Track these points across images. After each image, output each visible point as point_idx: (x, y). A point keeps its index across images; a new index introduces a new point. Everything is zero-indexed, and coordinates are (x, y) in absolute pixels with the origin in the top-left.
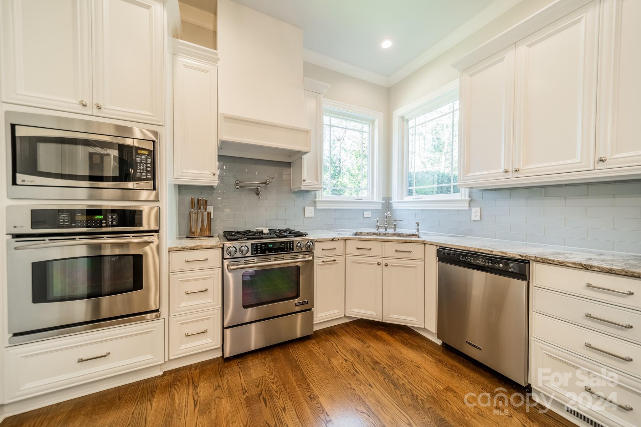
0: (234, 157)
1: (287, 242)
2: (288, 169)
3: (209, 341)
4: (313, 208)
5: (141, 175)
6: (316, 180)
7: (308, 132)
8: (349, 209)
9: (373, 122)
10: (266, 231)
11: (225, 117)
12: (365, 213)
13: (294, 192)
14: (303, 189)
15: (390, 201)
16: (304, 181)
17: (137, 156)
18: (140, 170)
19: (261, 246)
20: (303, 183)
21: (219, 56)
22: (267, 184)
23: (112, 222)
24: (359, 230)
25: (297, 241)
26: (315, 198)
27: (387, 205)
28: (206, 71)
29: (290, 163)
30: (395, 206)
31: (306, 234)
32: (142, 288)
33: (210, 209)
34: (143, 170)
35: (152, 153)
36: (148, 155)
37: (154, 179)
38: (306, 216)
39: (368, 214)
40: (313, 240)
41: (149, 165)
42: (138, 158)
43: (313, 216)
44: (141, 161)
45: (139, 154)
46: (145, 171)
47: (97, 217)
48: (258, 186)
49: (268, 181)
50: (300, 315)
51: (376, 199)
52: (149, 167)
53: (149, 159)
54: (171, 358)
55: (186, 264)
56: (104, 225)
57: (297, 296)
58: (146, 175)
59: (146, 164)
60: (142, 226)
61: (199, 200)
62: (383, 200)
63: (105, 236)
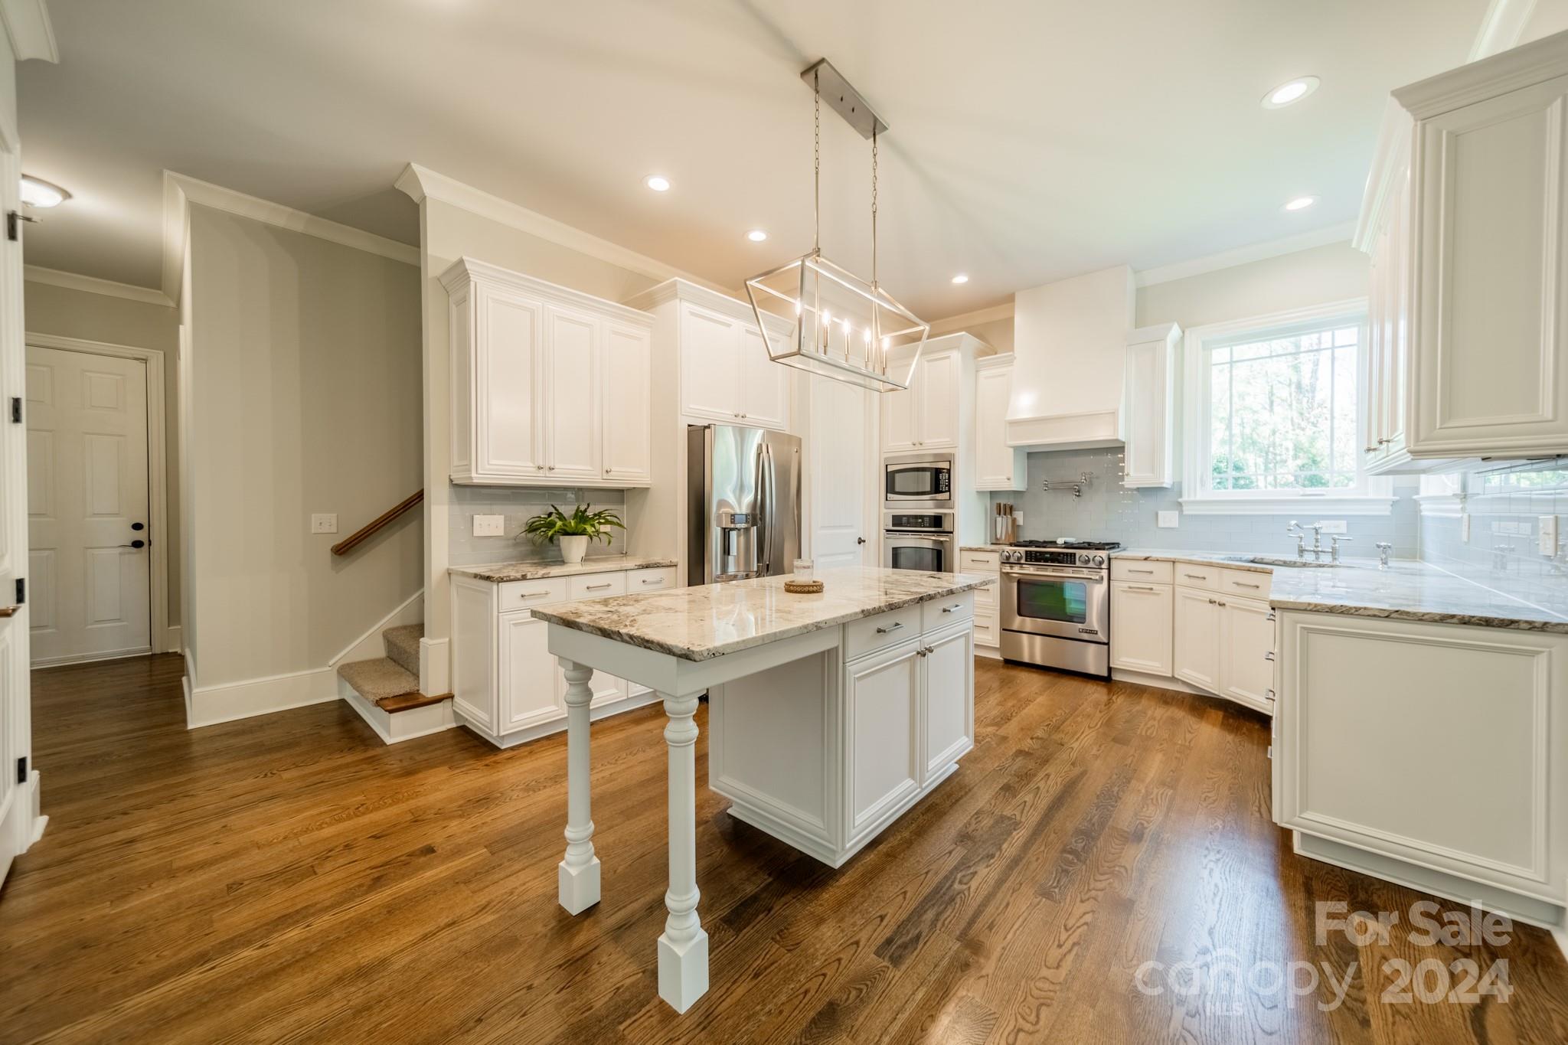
1: (1068, 553)
3: (990, 638)
4: (1176, 512)
8: (1269, 515)
10: (1060, 541)
14: (1127, 487)
16: (1128, 475)
19: (1035, 554)
20: (1126, 478)
21: (1015, 355)
24: (1259, 556)
26: (1180, 495)
34: (943, 485)
35: (949, 471)
37: (949, 491)
38: (1160, 526)
43: (1176, 526)
45: (942, 473)
48: (1075, 485)
49: (1083, 478)
50: (1089, 646)
52: (949, 481)
55: (972, 563)
56: (923, 526)
60: (941, 527)
61: (1005, 505)
62: (1394, 495)
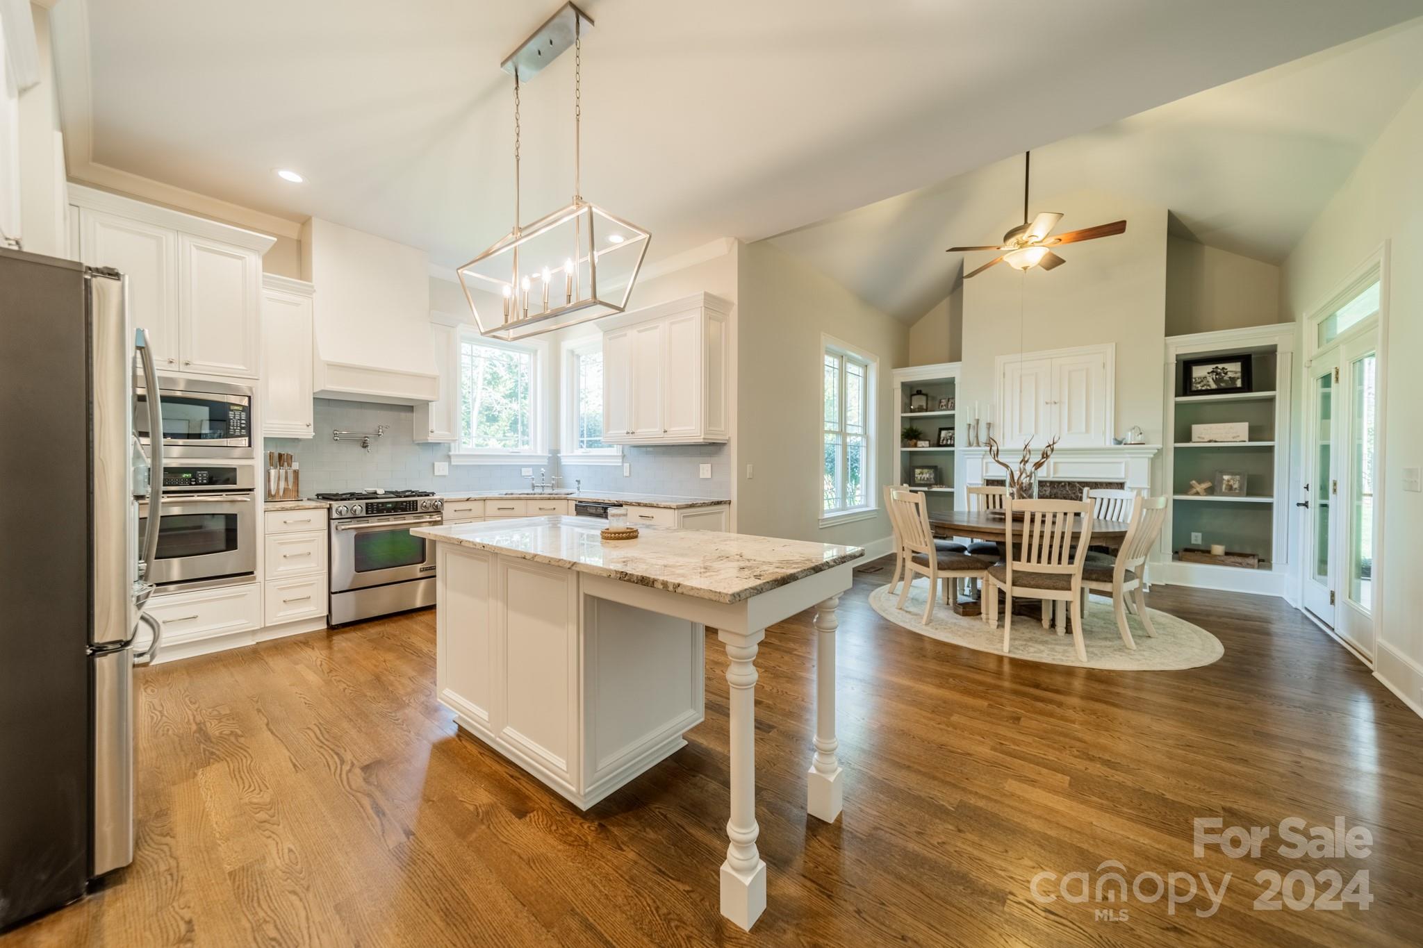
0: (329, 400)
1: (410, 501)
2: (409, 414)
3: (313, 608)
4: (447, 464)
5: (235, 432)
6: (449, 430)
7: (435, 378)
9: (535, 352)
10: (381, 491)
11: (328, 365)
12: (523, 469)
13: (418, 444)
14: (430, 441)
15: (559, 455)
16: (432, 432)
17: (230, 412)
18: (233, 426)
19: (377, 506)
20: (430, 434)
21: (314, 289)
22: (379, 435)
23: (202, 480)
25: (421, 500)
26: (450, 451)
27: (555, 459)
28: (297, 305)
29: (412, 407)
30: (564, 461)
31: (433, 494)
32: (236, 549)
33: (295, 466)
34: (237, 426)
35: (248, 410)
36: (242, 411)
37: (249, 435)
38: (436, 474)
39: (527, 472)
40: (443, 499)
41: (243, 422)
42: (231, 415)
43: (447, 474)
44: (234, 417)
45: (232, 410)
46: (239, 428)
47: (184, 475)
48: (365, 437)
49: (380, 430)
50: (423, 583)
51: (539, 453)
52: (243, 424)
53: (244, 415)
54: (267, 625)
55: (285, 525)
56: (193, 483)
57: (423, 561)
58: (241, 432)
59: (240, 420)
60: (236, 484)
61: (280, 456)
62: (549, 454)
63: (196, 494)
